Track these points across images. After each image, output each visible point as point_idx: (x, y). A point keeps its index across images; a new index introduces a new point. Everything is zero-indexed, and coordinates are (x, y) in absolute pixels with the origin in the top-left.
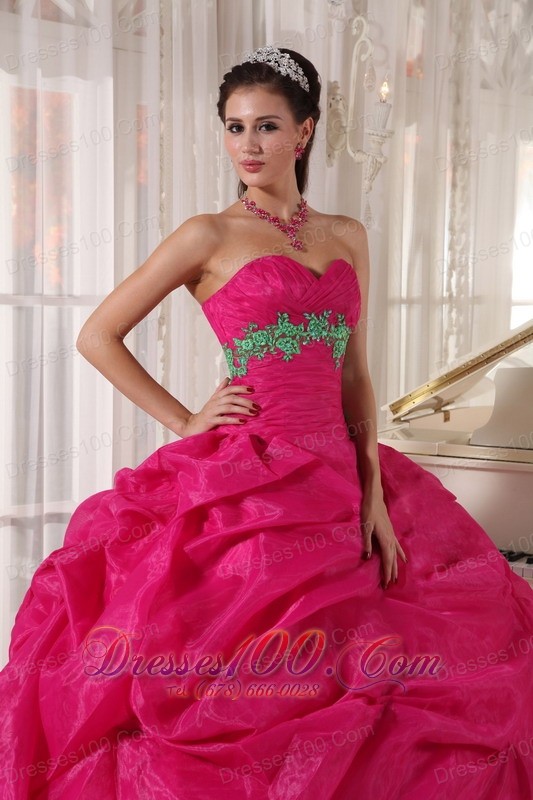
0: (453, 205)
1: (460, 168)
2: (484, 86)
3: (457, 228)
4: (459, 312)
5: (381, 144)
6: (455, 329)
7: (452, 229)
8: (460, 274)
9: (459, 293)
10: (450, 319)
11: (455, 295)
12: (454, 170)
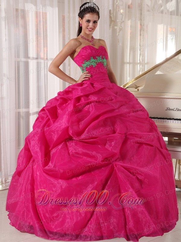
0: (140, 39)
1: (142, 31)
2: (148, 11)
3: (142, 45)
4: (142, 66)
5: (121, 24)
6: (141, 70)
7: (140, 45)
8: (142, 56)
9: (142, 61)
10: (140, 68)
11: (141, 61)
12: (140, 31)
